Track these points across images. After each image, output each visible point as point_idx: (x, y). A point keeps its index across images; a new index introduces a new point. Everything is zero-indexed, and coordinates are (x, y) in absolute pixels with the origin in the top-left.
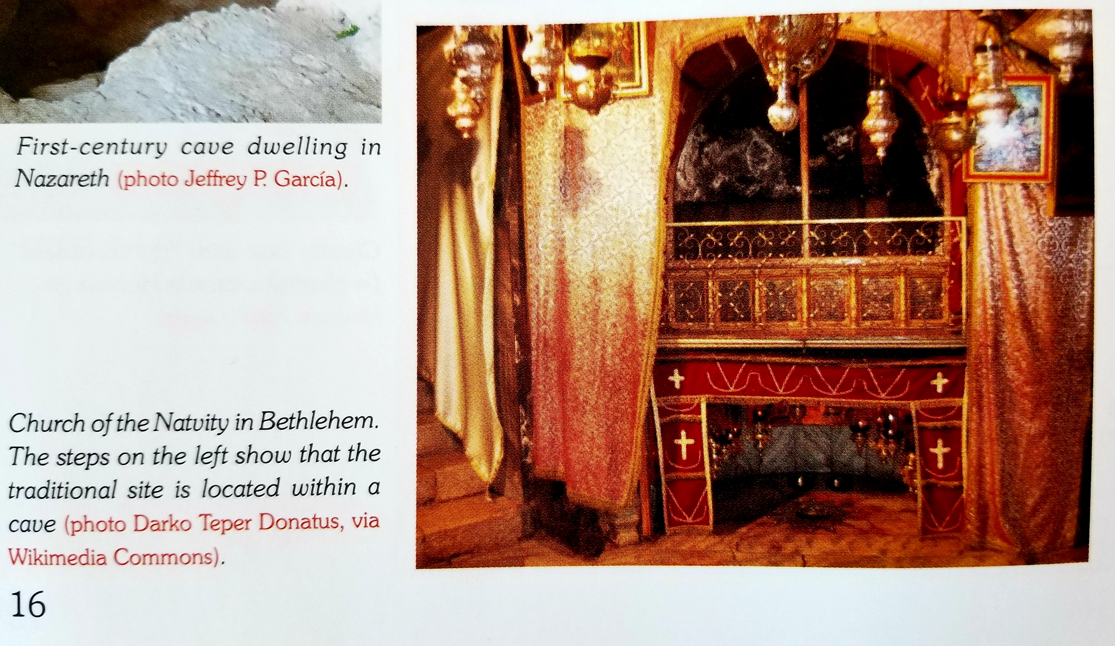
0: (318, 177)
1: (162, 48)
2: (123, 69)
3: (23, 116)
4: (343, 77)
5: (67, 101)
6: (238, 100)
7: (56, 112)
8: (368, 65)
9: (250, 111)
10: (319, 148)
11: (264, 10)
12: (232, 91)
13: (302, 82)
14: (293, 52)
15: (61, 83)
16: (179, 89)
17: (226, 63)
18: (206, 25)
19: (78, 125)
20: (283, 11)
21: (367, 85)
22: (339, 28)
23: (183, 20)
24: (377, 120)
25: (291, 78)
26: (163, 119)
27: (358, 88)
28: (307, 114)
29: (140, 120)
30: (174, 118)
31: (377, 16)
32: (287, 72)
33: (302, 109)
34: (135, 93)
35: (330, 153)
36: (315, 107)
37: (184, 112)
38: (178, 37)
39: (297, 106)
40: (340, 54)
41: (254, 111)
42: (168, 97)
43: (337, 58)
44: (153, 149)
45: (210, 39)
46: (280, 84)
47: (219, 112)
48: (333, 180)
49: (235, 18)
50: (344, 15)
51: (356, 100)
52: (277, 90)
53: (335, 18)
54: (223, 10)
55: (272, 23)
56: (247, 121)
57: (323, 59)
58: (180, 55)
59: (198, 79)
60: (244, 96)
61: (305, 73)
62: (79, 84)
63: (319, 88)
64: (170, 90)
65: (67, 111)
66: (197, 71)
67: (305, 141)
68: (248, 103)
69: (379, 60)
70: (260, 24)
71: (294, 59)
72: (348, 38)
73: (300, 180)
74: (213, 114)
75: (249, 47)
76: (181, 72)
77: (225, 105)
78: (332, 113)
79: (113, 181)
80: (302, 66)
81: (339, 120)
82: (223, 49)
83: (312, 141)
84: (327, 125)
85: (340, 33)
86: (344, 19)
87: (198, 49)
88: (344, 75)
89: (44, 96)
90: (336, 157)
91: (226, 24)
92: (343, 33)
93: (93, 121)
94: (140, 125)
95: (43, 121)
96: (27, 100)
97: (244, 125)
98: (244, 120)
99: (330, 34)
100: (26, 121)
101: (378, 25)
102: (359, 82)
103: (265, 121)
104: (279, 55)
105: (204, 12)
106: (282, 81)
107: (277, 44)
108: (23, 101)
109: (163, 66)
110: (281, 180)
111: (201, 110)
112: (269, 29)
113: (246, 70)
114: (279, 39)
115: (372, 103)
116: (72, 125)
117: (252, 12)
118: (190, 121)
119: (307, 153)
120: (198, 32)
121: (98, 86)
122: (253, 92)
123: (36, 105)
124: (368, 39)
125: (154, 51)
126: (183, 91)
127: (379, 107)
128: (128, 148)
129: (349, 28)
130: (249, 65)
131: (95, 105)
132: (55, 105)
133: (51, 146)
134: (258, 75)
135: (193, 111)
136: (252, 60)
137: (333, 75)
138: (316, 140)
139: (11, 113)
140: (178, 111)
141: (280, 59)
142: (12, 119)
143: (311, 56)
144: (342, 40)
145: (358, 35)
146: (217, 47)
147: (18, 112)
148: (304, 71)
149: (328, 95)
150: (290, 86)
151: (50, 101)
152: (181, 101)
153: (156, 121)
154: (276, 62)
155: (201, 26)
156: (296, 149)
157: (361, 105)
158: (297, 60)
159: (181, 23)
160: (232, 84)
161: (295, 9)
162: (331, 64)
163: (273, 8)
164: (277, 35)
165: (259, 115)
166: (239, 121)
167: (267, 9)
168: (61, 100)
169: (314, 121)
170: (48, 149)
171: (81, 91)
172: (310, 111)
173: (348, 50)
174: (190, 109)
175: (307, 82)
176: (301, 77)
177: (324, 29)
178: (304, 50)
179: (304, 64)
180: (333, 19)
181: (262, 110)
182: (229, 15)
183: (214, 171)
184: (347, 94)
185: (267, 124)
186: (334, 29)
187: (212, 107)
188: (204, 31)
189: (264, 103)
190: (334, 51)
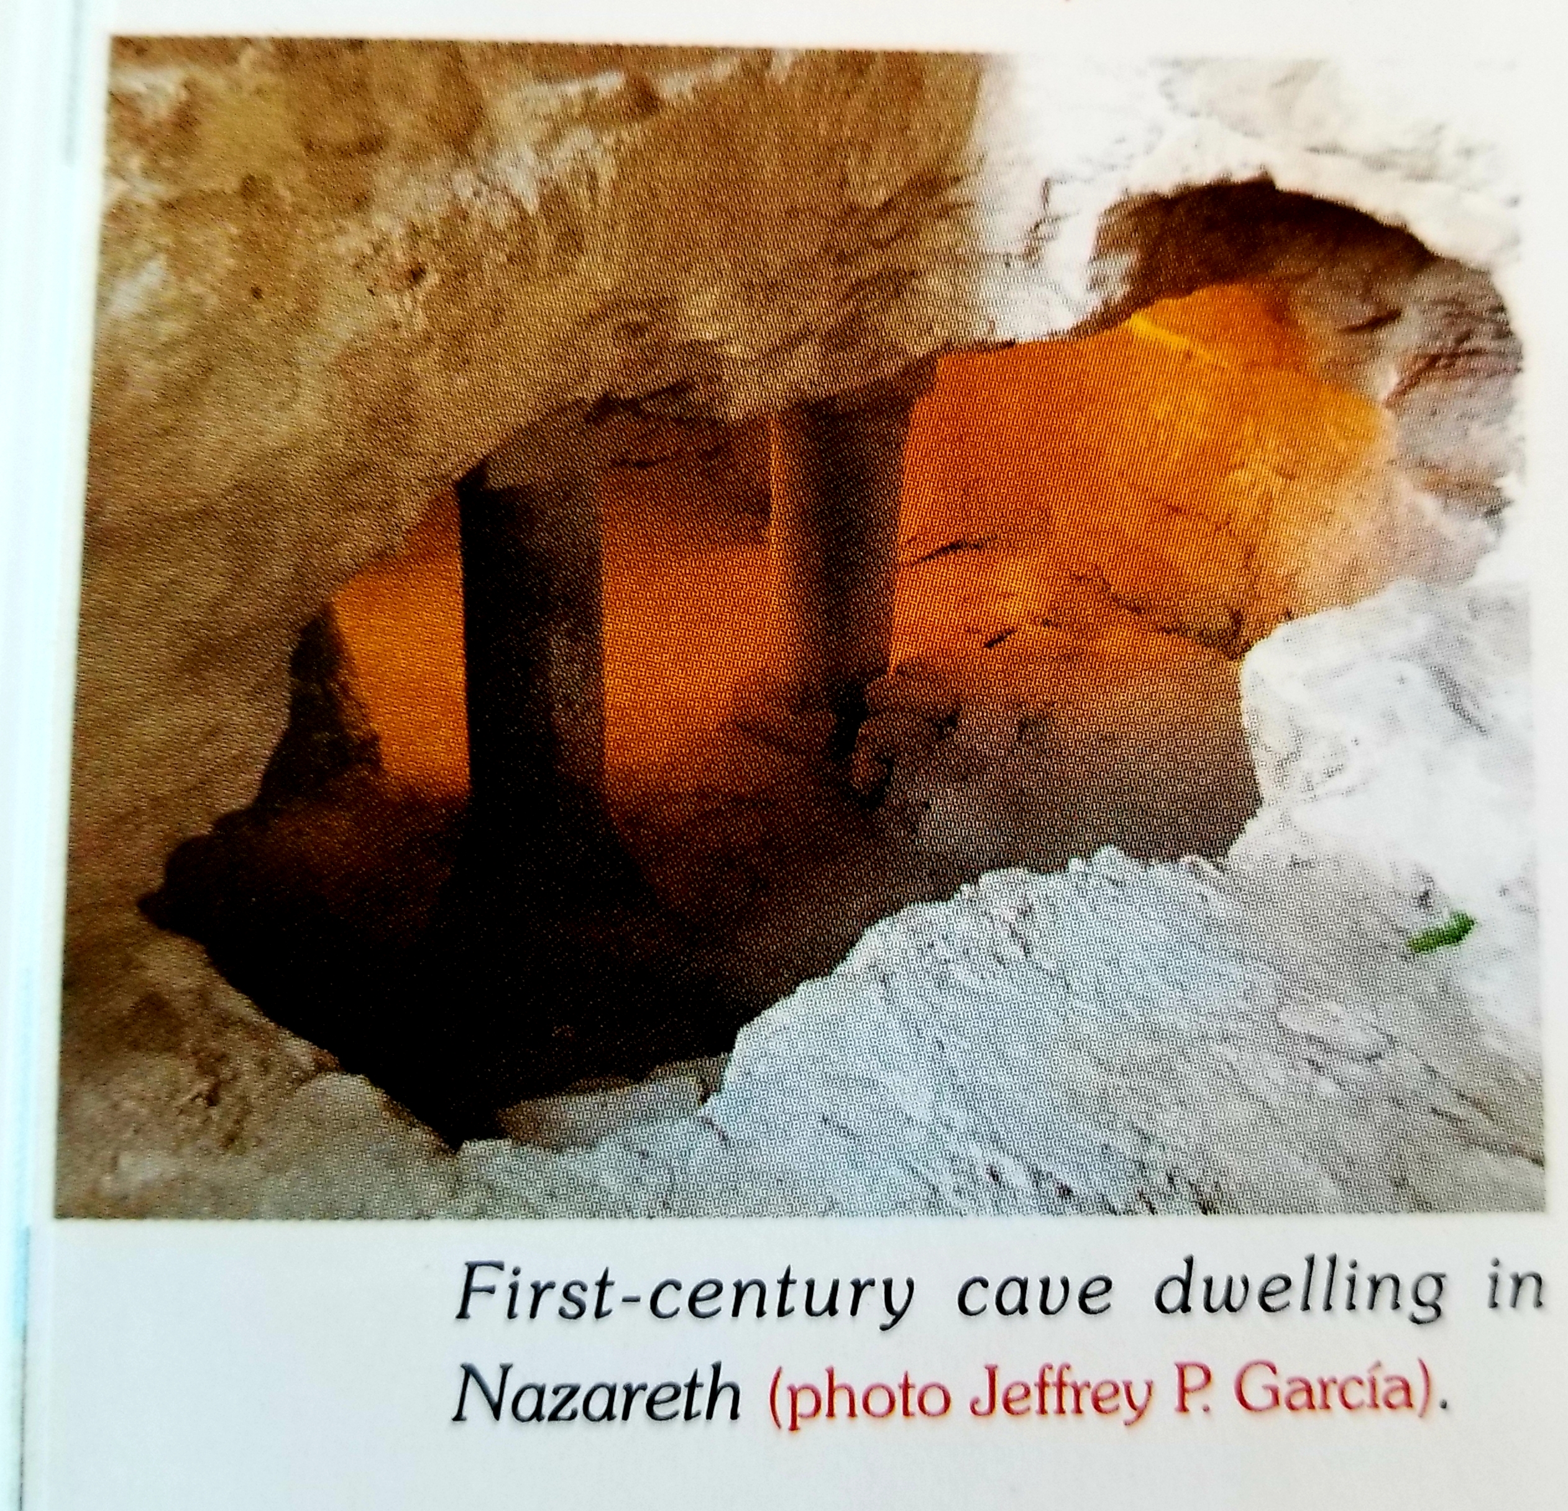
0: (1360, 1382)
1: (894, 983)
2: (776, 1045)
3: (473, 1197)
4: (1432, 1071)
5: (608, 1149)
6: (1125, 1144)
7: (575, 1184)
8: (1502, 1034)
9: (1160, 1179)
10: (1364, 1289)
11: (1193, 864)
12: (1105, 1117)
13: (1310, 1085)
14: (1284, 996)
15: (592, 1090)
16: (946, 1110)
17: (1087, 1028)
18: (1026, 912)
19: (642, 1223)
20: (1248, 868)
21: (1499, 1095)
22: (1418, 923)
23: (957, 896)
24: (1534, 1203)
25: (1277, 1074)
26: (902, 1206)
27: (1476, 1103)
28: (1328, 1189)
29: (831, 1207)
30: (934, 1203)
31: (1525, 883)
32: (1266, 1057)
33: (1309, 1173)
34: (814, 1120)
35: (1396, 1306)
36: (1350, 1163)
37: (962, 1180)
38: (941, 947)
39: (1295, 1161)
40: (1422, 1002)
41: (1171, 1180)
42: (915, 1136)
43: (1413, 1009)
44: (873, 1298)
45: (1036, 955)
46: (1246, 1094)
47: (1068, 1182)
48: (1407, 1388)
49: (1111, 890)
50: (1431, 880)
51: (1470, 1141)
52: (1240, 1112)
53: (1400, 888)
54: (1075, 864)
55: (1221, 907)
56: (1152, 1210)
57: (1370, 1017)
58: (951, 1004)
59: (1003, 1079)
60: (1140, 1132)
61: (1319, 1059)
62: (647, 1092)
63: (1360, 1106)
64: (922, 1114)
65: (609, 1180)
66: (1001, 1055)
67: (1322, 1268)
68: (1153, 1154)
69: (1537, 1019)
70: (1184, 908)
71: (1283, 1017)
72: (1441, 949)
73: (1309, 1390)
74: (1049, 1187)
75: (1154, 980)
76: (954, 1058)
77: (1083, 1160)
78: (1400, 1183)
79: (754, 1402)
80: (1310, 1038)
81: (1422, 1205)
82: (1076, 985)
83: (1343, 1271)
84: (1386, 1220)
85: (1416, 934)
86: (1426, 894)
87: (1002, 986)
88: (1434, 1063)
89: (537, 1130)
90: (1415, 1320)
91: (1083, 907)
92: (1427, 935)
93: (690, 1211)
94: (833, 1223)
95: (536, 1213)
96: (482, 1144)
97: (1144, 1222)
98: (1141, 1206)
99: (1391, 938)
100: (480, 1213)
101: (1529, 911)
102: (1477, 1086)
103: (1206, 1208)
104: (1242, 1005)
105: (1020, 873)
106: (1250, 1082)
107: (1234, 970)
108: (472, 1148)
109: (898, 1039)
110: (1257, 1395)
111: (1017, 1176)
112: (1210, 924)
113: (1145, 1050)
114: (1240, 956)
115: (1517, 1151)
116: (624, 1226)
117: (1160, 872)
118: (979, 1209)
119: (1328, 1307)
120: (1004, 934)
121: (704, 1099)
122: (1169, 1119)
123: (514, 1163)
124: (1503, 954)
125: (874, 992)
126: (960, 1118)
127: (1538, 1161)
128: (796, 1297)
129: (1443, 921)
130: (1155, 1034)
131: (695, 1161)
132: (572, 1162)
133: (559, 1289)
134: (1181, 1066)
135: (988, 1178)
136: (1164, 1019)
137: (1403, 1064)
138: (1354, 1265)
139: (434, 1189)
140: (946, 1182)
141: (1244, 1016)
142: (437, 1205)
143: (1335, 1008)
144: (1424, 957)
145: (1469, 940)
146: (1061, 978)
147: (457, 1185)
148: (1314, 1052)
149: (1385, 1127)
150: (1274, 1100)
151: (559, 1149)
152: (953, 1147)
153: (881, 1213)
154: (1232, 1026)
155: (1011, 916)
156: (1295, 1296)
157: (1487, 1157)
158: (1296, 1020)
159: (952, 904)
160: (1103, 1097)
161: (1287, 861)
162: (1395, 1031)
163: (1219, 859)
164: (1234, 943)
165: (1185, 1190)
166: (1129, 1211)
167: (1202, 862)
168: (591, 1145)
169: (1350, 1209)
170: (552, 1301)
171: (650, 1117)
172: (1334, 1176)
173: (1444, 989)
174: (982, 1173)
175: (1326, 1087)
176: (1306, 1071)
177: (1370, 922)
178: (1312, 986)
179: (1315, 1031)
180: (1399, 895)
181: (1194, 1174)
182: (1093, 881)
183: (1056, 1369)
184: (1443, 1123)
185: (1211, 1217)
186: (1400, 923)
187: (1045, 1167)
188: (1019, 928)
189: (1201, 1152)
190: (1400, 991)
